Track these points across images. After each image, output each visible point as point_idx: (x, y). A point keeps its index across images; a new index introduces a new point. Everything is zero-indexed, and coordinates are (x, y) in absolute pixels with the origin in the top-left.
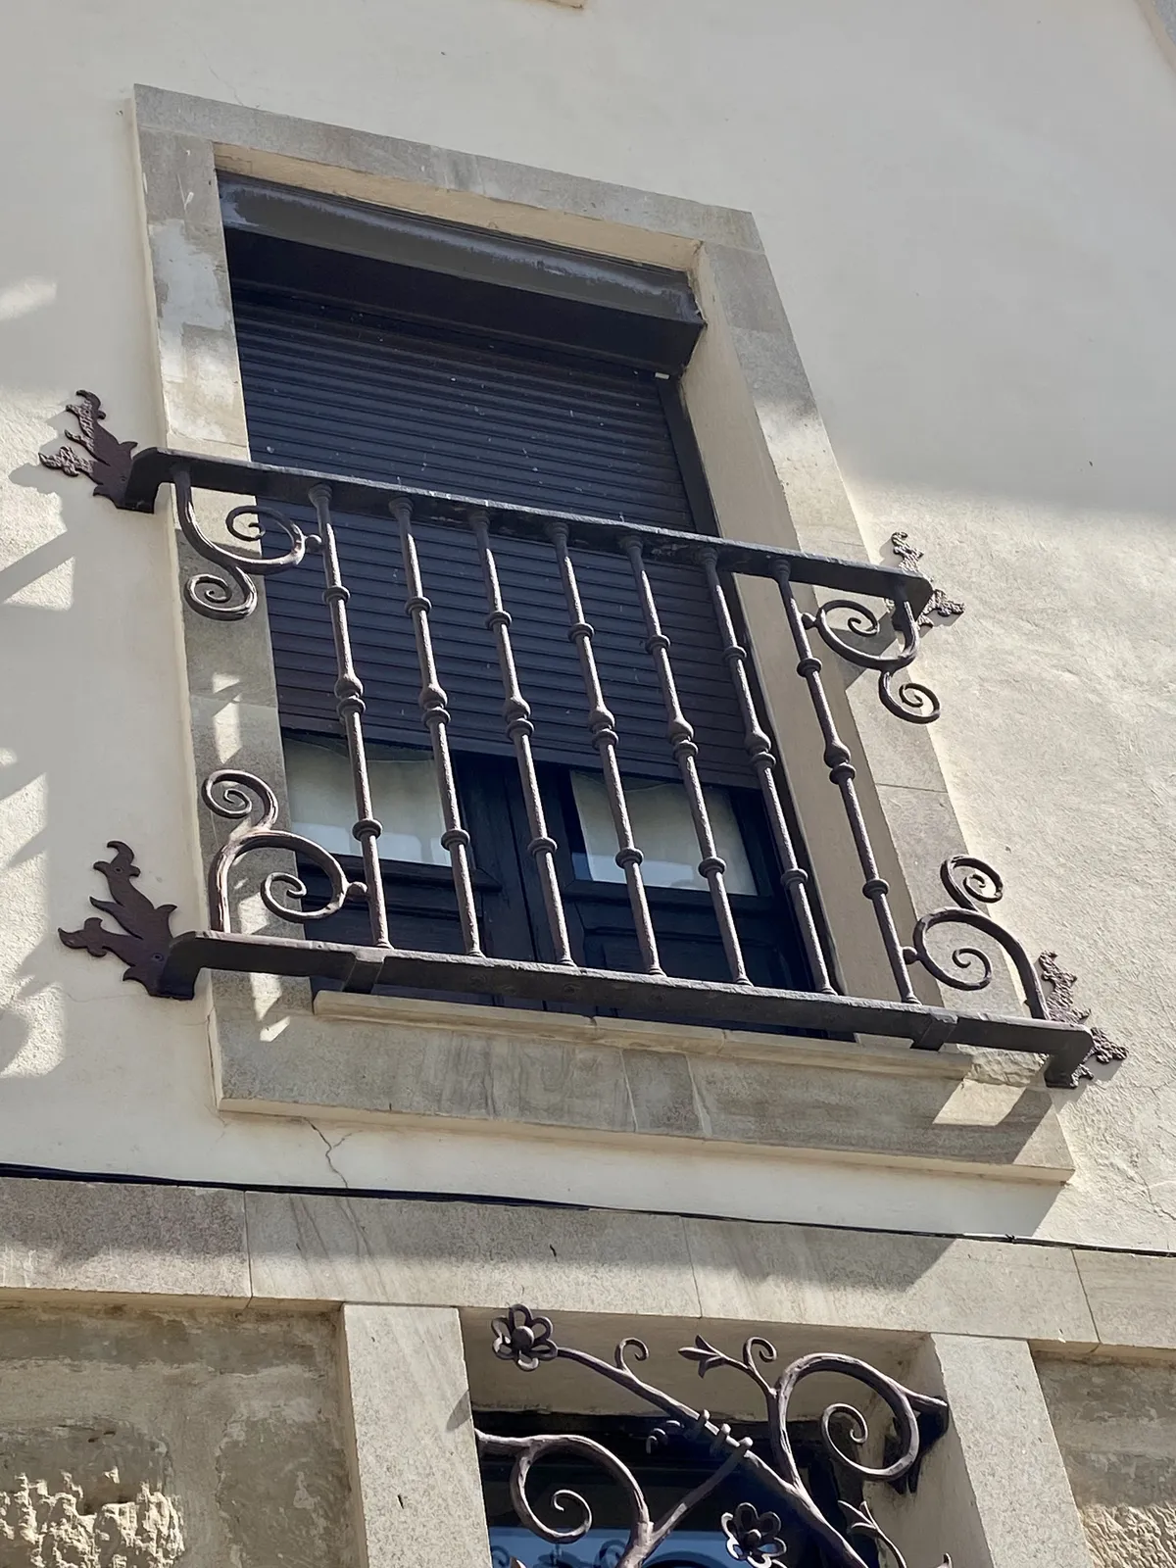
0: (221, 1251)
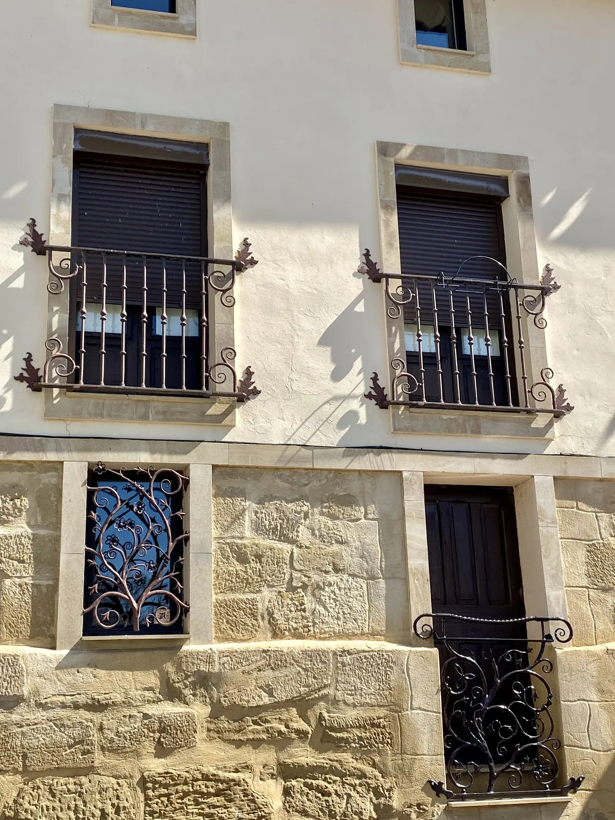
0: (40, 451)
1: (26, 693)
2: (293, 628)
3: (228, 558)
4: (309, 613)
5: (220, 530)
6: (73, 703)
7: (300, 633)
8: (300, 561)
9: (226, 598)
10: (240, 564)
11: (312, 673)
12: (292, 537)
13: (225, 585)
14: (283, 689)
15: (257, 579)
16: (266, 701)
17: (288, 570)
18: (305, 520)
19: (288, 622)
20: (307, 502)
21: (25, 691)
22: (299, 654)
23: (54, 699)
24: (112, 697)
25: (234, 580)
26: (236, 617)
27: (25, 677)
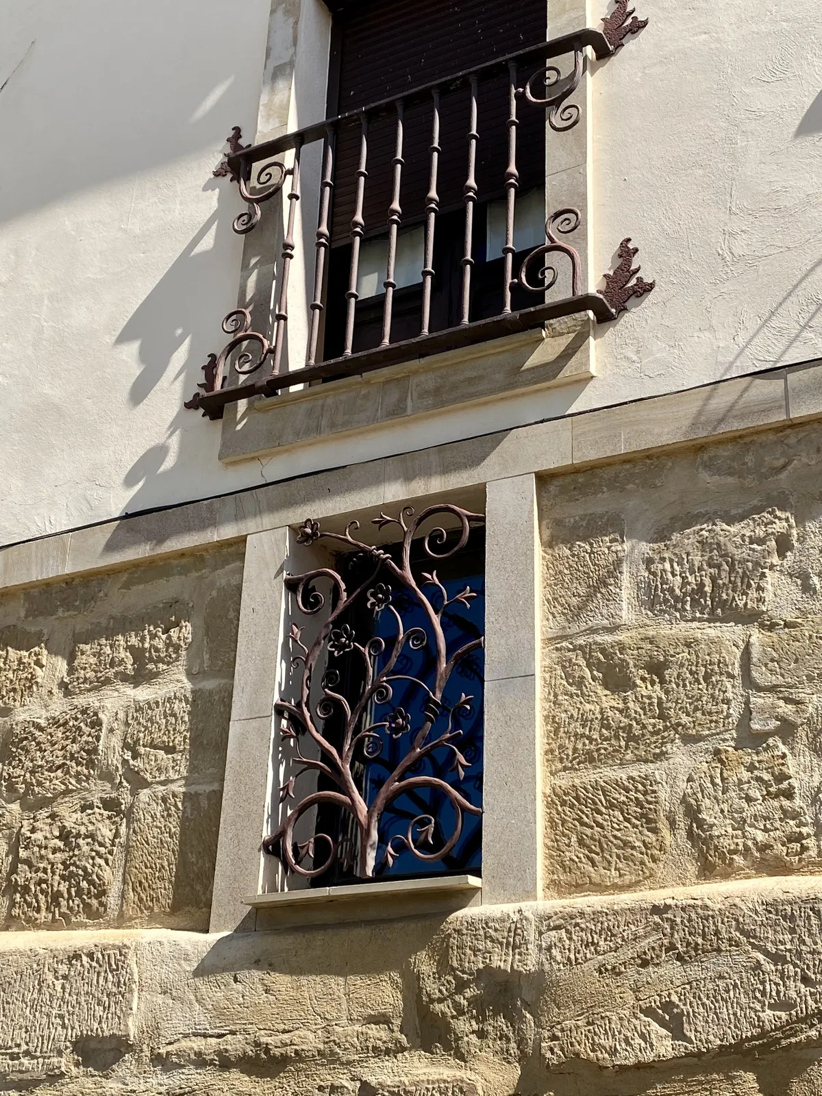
0: (209, 526)
1: (133, 1031)
2: (756, 844)
3: (580, 683)
4: (803, 797)
5: (561, 619)
6: (219, 1053)
7: (778, 858)
8: (770, 664)
9: (577, 781)
10: (613, 692)
11: (795, 965)
12: (746, 604)
13: (575, 750)
14: (711, 1015)
15: (654, 726)
16: (662, 1052)
17: (740, 691)
18: (782, 555)
19: (742, 829)
20: (782, 509)
21: (133, 1028)
22: (756, 913)
23: (185, 1044)
24: (297, 1040)
25: (596, 736)
26: (602, 828)
27: (136, 994)
